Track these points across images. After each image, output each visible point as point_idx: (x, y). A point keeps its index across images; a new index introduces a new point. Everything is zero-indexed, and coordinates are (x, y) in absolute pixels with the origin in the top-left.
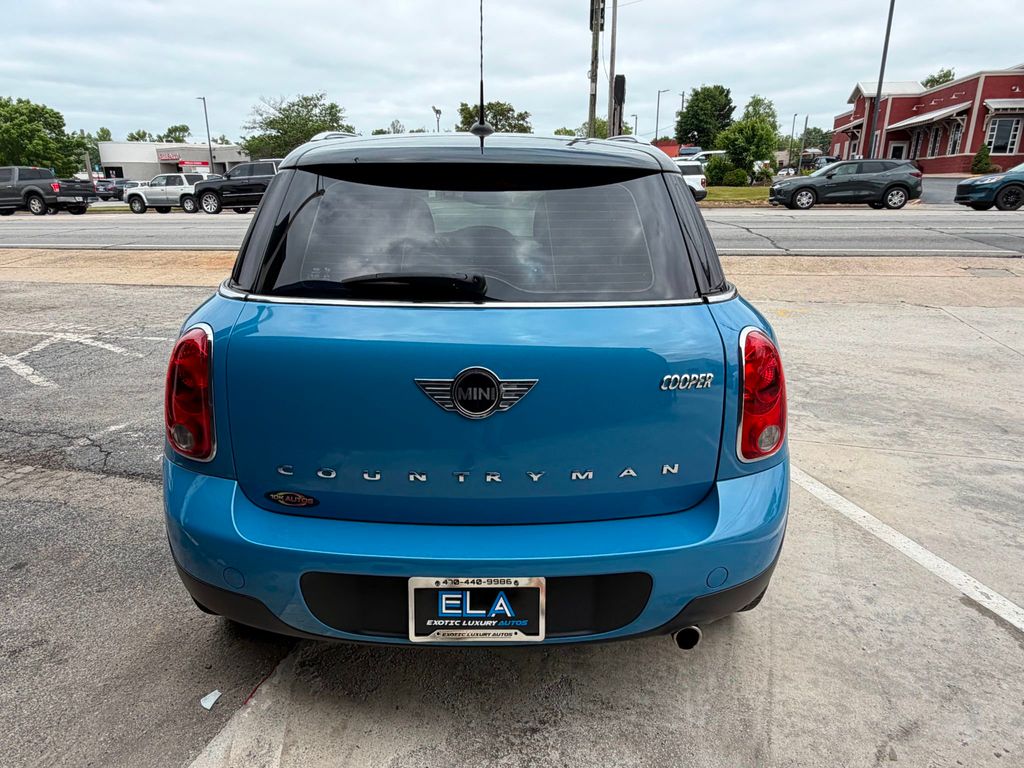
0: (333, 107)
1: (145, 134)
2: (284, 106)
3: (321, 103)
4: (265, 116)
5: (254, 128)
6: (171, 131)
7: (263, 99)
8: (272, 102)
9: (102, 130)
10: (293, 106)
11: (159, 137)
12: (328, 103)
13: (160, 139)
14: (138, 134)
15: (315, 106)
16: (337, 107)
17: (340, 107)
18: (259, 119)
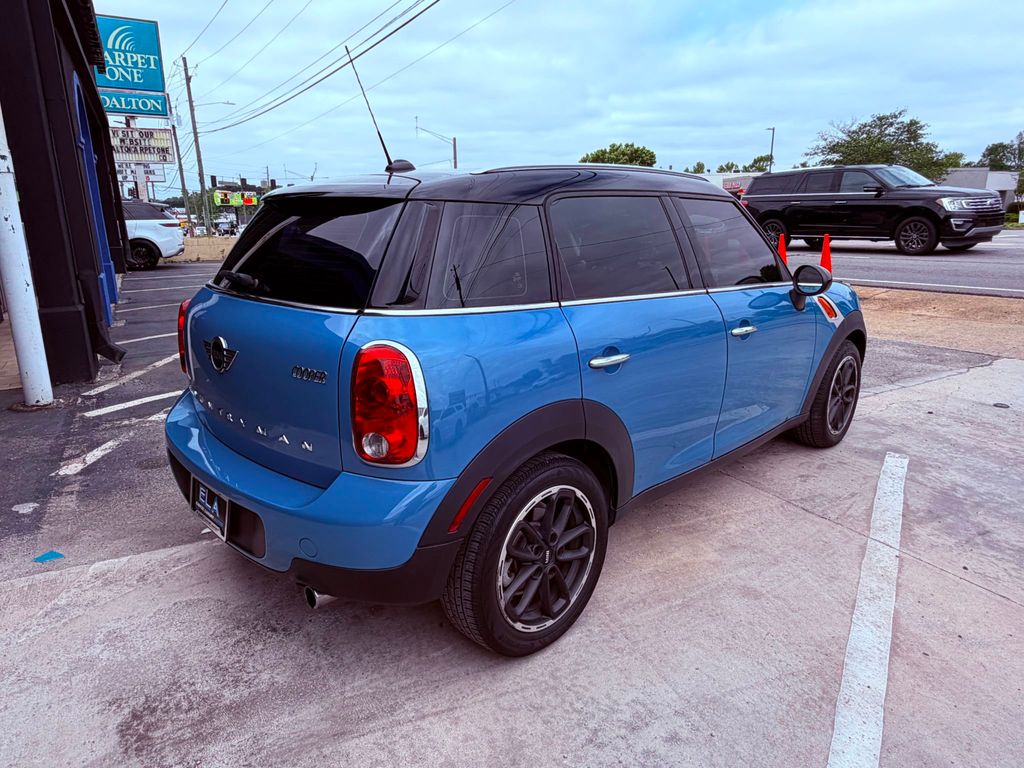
0: (913, 123)
1: (733, 165)
2: (854, 128)
3: (899, 120)
4: (830, 140)
5: (816, 153)
6: (756, 162)
7: (832, 124)
8: (841, 126)
9: (698, 164)
10: (865, 126)
11: (745, 167)
12: (906, 119)
13: (746, 169)
14: (727, 166)
15: (891, 124)
16: (918, 123)
17: (922, 123)
18: (823, 144)
